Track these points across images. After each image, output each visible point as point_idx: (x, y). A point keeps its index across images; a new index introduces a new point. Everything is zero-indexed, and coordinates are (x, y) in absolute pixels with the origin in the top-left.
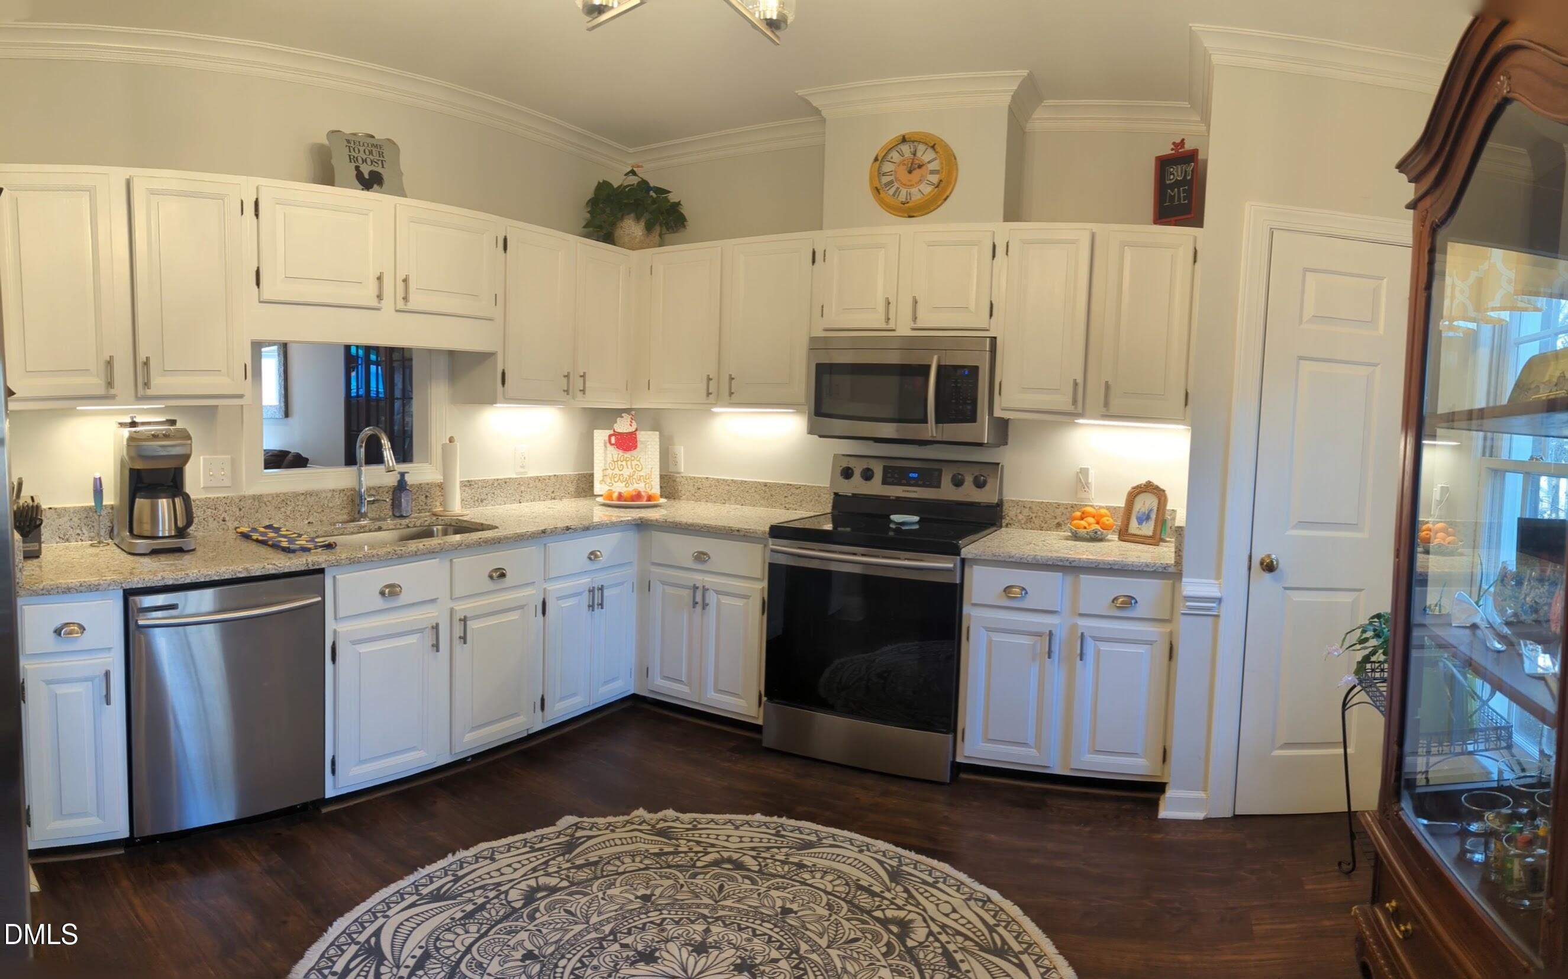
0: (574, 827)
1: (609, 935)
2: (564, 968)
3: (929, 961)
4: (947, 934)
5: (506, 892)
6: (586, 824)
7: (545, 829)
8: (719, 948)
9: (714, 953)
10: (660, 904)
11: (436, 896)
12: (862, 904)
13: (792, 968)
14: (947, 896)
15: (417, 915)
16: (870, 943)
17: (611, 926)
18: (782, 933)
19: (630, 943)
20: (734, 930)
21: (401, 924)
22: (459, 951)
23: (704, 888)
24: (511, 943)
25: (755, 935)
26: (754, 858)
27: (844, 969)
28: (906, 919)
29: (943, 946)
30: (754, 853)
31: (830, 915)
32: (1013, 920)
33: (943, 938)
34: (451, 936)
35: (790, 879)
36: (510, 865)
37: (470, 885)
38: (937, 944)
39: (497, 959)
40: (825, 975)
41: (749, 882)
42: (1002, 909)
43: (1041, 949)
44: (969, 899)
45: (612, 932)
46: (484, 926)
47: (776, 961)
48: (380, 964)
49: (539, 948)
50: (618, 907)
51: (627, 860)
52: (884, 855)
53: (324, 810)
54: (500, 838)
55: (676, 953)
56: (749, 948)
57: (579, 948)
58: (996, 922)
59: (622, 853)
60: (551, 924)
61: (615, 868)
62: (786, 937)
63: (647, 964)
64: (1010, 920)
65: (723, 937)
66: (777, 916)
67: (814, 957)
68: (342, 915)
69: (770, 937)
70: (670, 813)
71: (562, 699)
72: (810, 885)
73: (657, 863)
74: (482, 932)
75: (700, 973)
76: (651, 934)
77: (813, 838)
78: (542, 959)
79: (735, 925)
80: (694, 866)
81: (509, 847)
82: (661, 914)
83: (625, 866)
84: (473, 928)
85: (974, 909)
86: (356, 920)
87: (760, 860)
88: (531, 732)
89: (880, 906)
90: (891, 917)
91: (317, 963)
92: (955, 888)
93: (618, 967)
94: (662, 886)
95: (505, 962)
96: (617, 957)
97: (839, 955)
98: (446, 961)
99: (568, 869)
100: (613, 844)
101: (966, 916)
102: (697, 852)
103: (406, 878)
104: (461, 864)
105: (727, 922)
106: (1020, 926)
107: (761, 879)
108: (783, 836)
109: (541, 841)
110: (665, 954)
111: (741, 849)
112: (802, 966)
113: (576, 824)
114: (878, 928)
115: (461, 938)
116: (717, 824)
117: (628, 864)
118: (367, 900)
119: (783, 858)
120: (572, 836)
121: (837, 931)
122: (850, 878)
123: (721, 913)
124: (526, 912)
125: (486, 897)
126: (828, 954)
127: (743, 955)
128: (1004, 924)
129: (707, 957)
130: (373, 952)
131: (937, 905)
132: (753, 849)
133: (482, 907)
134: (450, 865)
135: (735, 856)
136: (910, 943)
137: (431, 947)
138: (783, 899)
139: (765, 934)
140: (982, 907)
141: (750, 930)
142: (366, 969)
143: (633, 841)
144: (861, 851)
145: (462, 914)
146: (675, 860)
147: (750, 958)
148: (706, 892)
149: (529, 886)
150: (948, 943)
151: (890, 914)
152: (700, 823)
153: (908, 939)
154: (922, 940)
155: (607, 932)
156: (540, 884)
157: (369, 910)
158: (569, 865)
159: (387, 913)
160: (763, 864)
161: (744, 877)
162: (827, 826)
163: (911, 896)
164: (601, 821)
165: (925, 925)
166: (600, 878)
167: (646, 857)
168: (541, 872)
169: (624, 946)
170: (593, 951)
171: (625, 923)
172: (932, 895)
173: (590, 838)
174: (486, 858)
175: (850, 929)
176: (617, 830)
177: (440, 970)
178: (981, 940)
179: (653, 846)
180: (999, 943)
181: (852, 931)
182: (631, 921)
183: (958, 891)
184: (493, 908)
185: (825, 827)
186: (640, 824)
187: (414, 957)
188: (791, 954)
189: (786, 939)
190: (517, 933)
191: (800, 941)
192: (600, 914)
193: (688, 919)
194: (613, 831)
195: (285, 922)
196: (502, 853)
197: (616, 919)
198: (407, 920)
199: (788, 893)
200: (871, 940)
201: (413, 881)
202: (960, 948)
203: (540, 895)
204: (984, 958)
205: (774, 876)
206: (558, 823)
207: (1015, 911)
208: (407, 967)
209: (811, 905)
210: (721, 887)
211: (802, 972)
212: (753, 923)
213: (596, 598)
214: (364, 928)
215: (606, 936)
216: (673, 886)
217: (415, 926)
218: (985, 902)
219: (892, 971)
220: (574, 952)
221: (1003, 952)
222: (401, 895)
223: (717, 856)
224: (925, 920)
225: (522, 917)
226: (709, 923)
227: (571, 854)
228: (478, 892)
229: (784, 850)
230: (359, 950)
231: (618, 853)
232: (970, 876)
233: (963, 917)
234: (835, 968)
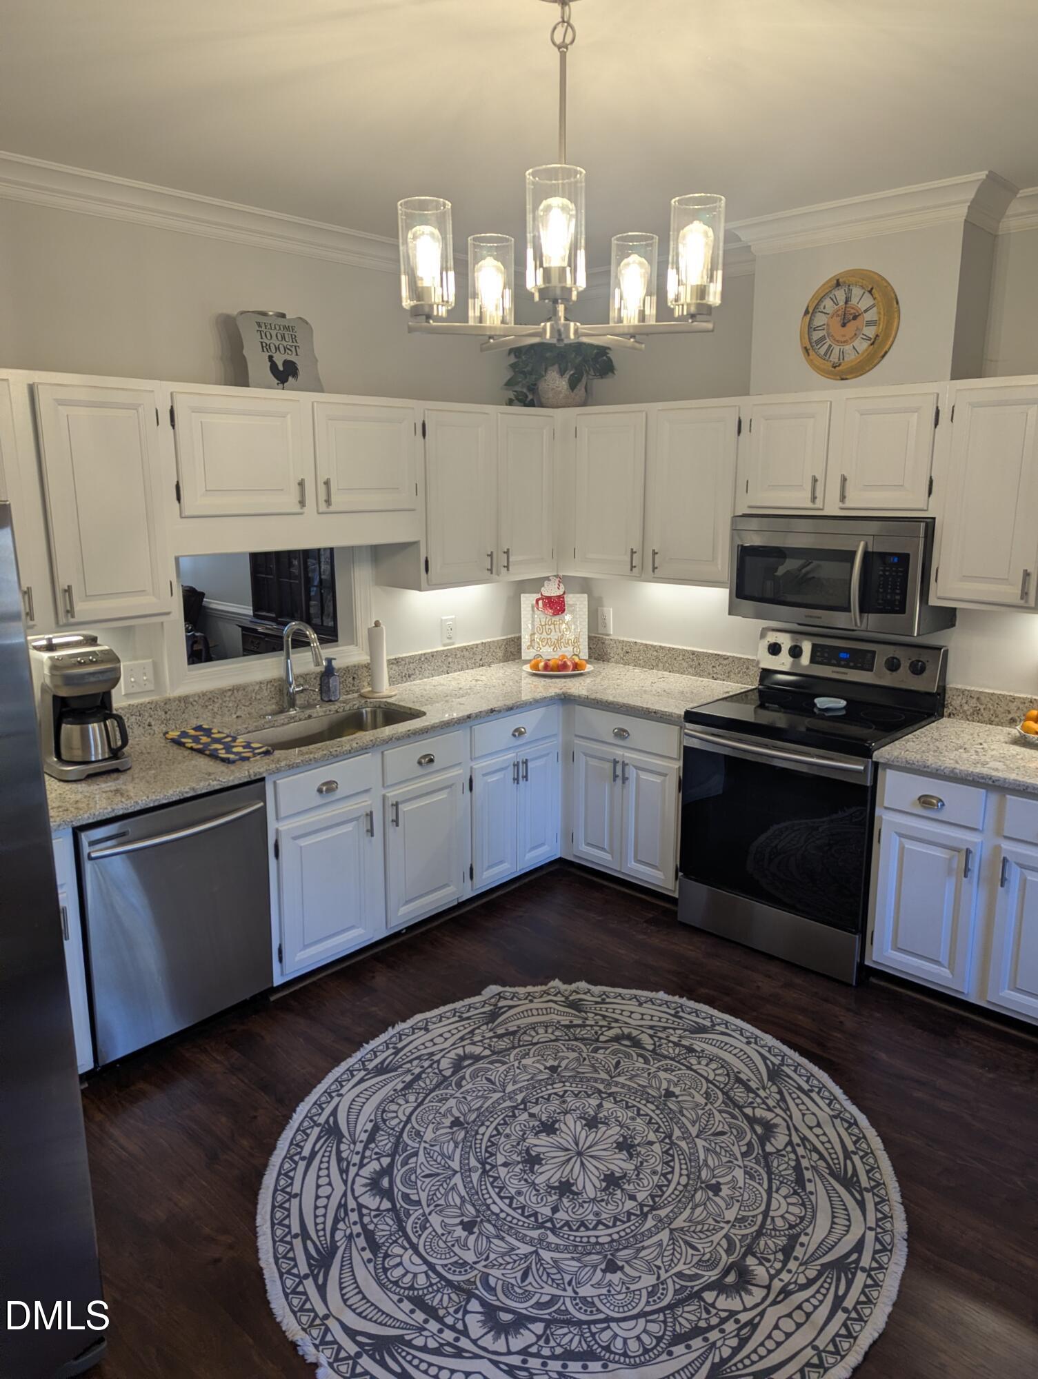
0: (498, 997)
1: (521, 1104)
2: (483, 1134)
3: (780, 1172)
4: (805, 1147)
5: (438, 1062)
6: (508, 994)
7: (472, 998)
8: (607, 1124)
9: (603, 1128)
10: (564, 1076)
11: (381, 1070)
12: (736, 1097)
13: (663, 1152)
14: (817, 1108)
15: (366, 1090)
16: (734, 1138)
17: (523, 1094)
18: (661, 1116)
19: (537, 1113)
20: (622, 1108)
21: (354, 1100)
22: (401, 1121)
23: (603, 1063)
24: (442, 1111)
25: (639, 1114)
26: (651, 1036)
27: (705, 1161)
28: (772, 1122)
29: (797, 1160)
30: (651, 1032)
31: (706, 1104)
32: (872, 1153)
33: (800, 1151)
34: (393, 1107)
35: (678, 1062)
36: (441, 1035)
37: (408, 1057)
38: (792, 1156)
39: (431, 1126)
40: (689, 1164)
41: (643, 1061)
42: (864, 1137)
43: (887, 1193)
44: (835, 1117)
45: (524, 1102)
46: (421, 1095)
47: (651, 1143)
48: (340, 1142)
49: (464, 1115)
50: (530, 1076)
51: (541, 1030)
52: (769, 1051)
53: (272, 999)
54: (432, 1009)
55: (571, 1125)
56: (631, 1127)
57: (495, 1116)
58: (854, 1150)
59: (537, 1023)
60: (474, 1091)
61: (530, 1039)
62: (664, 1120)
63: (548, 1135)
64: (869, 1151)
65: (612, 1113)
66: (660, 1098)
67: (683, 1144)
68: (302, 1100)
69: (651, 1118)
70: (583, 985)
71: (490, 867)
72: (695, 1071)
73: (567, 1035)
74: (419, 1101)
75: (589, 1148)
76: (555, 1104)
77: (708, 1023)
78: (466, 1125)
79: (624, 1103)
80: (597, 1040)
81: (441, 1017)
82: (564, 1086)
83: (539, 1036)
84: (412, 1098)
85: (838, 1129)
86: (315, 1103)
87: (656, 1039)
88: (460, 901)
89: (752, 1103)
90: (759, 1116)
91: (288, 1151)
92: (827, 1101)
93: (525, 1136)
94: (568, 1058)
95: (437, 1129)
96: (525, 1126)
97: (704, 1147)
98: (391, 1132)
99: (490, 1038)
100: (530, 1014)
101: (828, 1135)
102: (601, 1027)
103: (354, 1055)
104: (400, 1036)
105: (618, 1099)
106: (876, 1161)
107: (653, 1058)
108: (680, 1018)
109: (468, 1011)
110: (563, 1126)
111: (641, 1026)
112: (671, 1152)
113: (499, 994)
114: (745, 1125)
115: (402, 1108)
116: (623, 999)
117: (542, 1036)
118: (323, 1081)
119: (676, 1040)
120: (496, 1005)
121: (708, 1122)
122: (732, 1069)
123: (614, 1089)
124: (454, 1079)
125: (422, 1067)
126: (695, 1144)
127: (626, 1134)
128: (861, 1153)
129: (597, 1132)
130: (332, 1131)
131: (804, 1115)
132: (651, 1027)
133: (418, 1077)
134: (391, 1038)
135: (635, 1033)
136: (769, 1148)
137: (379, 1120)
138: (669, 1082)
139: (647, 1115)
140: (846, 1129)
141: (635, 1109)
142: (329, 1149)
143: (548, 1011)
144: (748, 1043)
145: (403, 1085)
146: (582, 1033)
147: (631, 1137)
148: (604, 1067)
149: (457, 1055)
150: (803, 1157)
151: (759, 1113)
152: (608, 997)
153: (768, 1144)
154: (780, 1148)
155: (519, 1102)
156: (466, 1052)
157: (325, 1092)
158: (491, 1034)
159: (341, 1092)
160: (657, 1044)
161: (639, 1055)
162: (723, 1012)
163: (783, 1099)
164: (521, 990)
165: (787, 1133)
166: (516, 1048)
167: (557, 1028)
168: (468, 1041)
169: (532, 1115)
170: (507, 1119)
171: (535, 1093)
172: (803, 1103)
173: (511, 1007)
174: (421, 1029)
175: (719, 1121)
176: (535, 1000)
177: (387, 1141)
178: (835, 1164)
179: (565, 1018)
180: (850, 1172)
181: (721, 1124)
182: (539, 1091)
183: (829, 1105)
184: (428, 1077)
185: (720, 1013)
186: (555, 995)
187: (366, 1131)
188: (665, 1138)
189: (663, 1122)
190: (447, 1100)
191: (674, 1125)
192: (515, 1083)
193: (586, 1092)
194: (531, 1001)
195: (255, 1117)
196: (434, 1023)
197: (527, 1089)
198: (358, 1096)
199: (675, 1076)
200: (735, 1136)
201: (359, 1057)
202: (812, 1166)
203: (466, 1063)
204: (830, 1184)
205: (665, 1057)
206: (483, 992)
207: (877, 1143)
208: (361, 1142)
209: (692, 1091)
210: (618, 1063)
211: (670, 1158)
212: (639, 1102)
213: (521, 771)
214: (323, 1109)
215: (518, 1105)
216: (577, 1059)
217: (365, 1100)
218: (851, 1125)
219: (746, 1173)
220: (491, 1119)
221: (850, 1182)
222: (351, 1071)
223: (619, 1031)
224: (789, 1129)
225: (451, 1085)
226: (602, 1099)
227: (493, 1022)
228: (415, 1063)
229: (679, 1032)
230: (321, 1131)
231: (534, 1023)
232: (845, 1093)
233: (825, 1134)
234: (698, 1159)
